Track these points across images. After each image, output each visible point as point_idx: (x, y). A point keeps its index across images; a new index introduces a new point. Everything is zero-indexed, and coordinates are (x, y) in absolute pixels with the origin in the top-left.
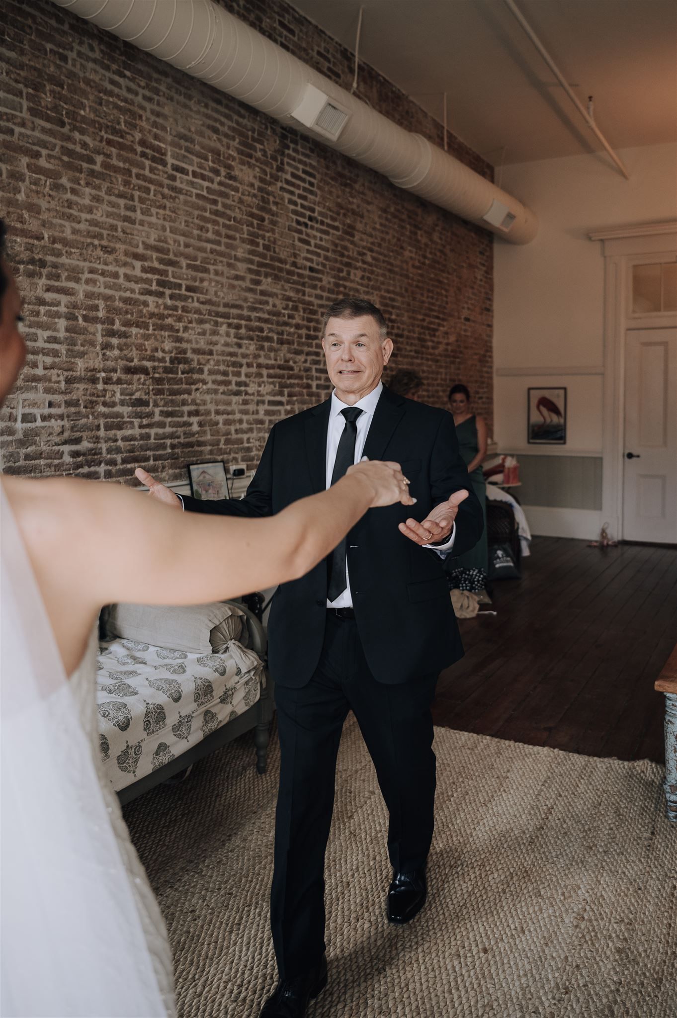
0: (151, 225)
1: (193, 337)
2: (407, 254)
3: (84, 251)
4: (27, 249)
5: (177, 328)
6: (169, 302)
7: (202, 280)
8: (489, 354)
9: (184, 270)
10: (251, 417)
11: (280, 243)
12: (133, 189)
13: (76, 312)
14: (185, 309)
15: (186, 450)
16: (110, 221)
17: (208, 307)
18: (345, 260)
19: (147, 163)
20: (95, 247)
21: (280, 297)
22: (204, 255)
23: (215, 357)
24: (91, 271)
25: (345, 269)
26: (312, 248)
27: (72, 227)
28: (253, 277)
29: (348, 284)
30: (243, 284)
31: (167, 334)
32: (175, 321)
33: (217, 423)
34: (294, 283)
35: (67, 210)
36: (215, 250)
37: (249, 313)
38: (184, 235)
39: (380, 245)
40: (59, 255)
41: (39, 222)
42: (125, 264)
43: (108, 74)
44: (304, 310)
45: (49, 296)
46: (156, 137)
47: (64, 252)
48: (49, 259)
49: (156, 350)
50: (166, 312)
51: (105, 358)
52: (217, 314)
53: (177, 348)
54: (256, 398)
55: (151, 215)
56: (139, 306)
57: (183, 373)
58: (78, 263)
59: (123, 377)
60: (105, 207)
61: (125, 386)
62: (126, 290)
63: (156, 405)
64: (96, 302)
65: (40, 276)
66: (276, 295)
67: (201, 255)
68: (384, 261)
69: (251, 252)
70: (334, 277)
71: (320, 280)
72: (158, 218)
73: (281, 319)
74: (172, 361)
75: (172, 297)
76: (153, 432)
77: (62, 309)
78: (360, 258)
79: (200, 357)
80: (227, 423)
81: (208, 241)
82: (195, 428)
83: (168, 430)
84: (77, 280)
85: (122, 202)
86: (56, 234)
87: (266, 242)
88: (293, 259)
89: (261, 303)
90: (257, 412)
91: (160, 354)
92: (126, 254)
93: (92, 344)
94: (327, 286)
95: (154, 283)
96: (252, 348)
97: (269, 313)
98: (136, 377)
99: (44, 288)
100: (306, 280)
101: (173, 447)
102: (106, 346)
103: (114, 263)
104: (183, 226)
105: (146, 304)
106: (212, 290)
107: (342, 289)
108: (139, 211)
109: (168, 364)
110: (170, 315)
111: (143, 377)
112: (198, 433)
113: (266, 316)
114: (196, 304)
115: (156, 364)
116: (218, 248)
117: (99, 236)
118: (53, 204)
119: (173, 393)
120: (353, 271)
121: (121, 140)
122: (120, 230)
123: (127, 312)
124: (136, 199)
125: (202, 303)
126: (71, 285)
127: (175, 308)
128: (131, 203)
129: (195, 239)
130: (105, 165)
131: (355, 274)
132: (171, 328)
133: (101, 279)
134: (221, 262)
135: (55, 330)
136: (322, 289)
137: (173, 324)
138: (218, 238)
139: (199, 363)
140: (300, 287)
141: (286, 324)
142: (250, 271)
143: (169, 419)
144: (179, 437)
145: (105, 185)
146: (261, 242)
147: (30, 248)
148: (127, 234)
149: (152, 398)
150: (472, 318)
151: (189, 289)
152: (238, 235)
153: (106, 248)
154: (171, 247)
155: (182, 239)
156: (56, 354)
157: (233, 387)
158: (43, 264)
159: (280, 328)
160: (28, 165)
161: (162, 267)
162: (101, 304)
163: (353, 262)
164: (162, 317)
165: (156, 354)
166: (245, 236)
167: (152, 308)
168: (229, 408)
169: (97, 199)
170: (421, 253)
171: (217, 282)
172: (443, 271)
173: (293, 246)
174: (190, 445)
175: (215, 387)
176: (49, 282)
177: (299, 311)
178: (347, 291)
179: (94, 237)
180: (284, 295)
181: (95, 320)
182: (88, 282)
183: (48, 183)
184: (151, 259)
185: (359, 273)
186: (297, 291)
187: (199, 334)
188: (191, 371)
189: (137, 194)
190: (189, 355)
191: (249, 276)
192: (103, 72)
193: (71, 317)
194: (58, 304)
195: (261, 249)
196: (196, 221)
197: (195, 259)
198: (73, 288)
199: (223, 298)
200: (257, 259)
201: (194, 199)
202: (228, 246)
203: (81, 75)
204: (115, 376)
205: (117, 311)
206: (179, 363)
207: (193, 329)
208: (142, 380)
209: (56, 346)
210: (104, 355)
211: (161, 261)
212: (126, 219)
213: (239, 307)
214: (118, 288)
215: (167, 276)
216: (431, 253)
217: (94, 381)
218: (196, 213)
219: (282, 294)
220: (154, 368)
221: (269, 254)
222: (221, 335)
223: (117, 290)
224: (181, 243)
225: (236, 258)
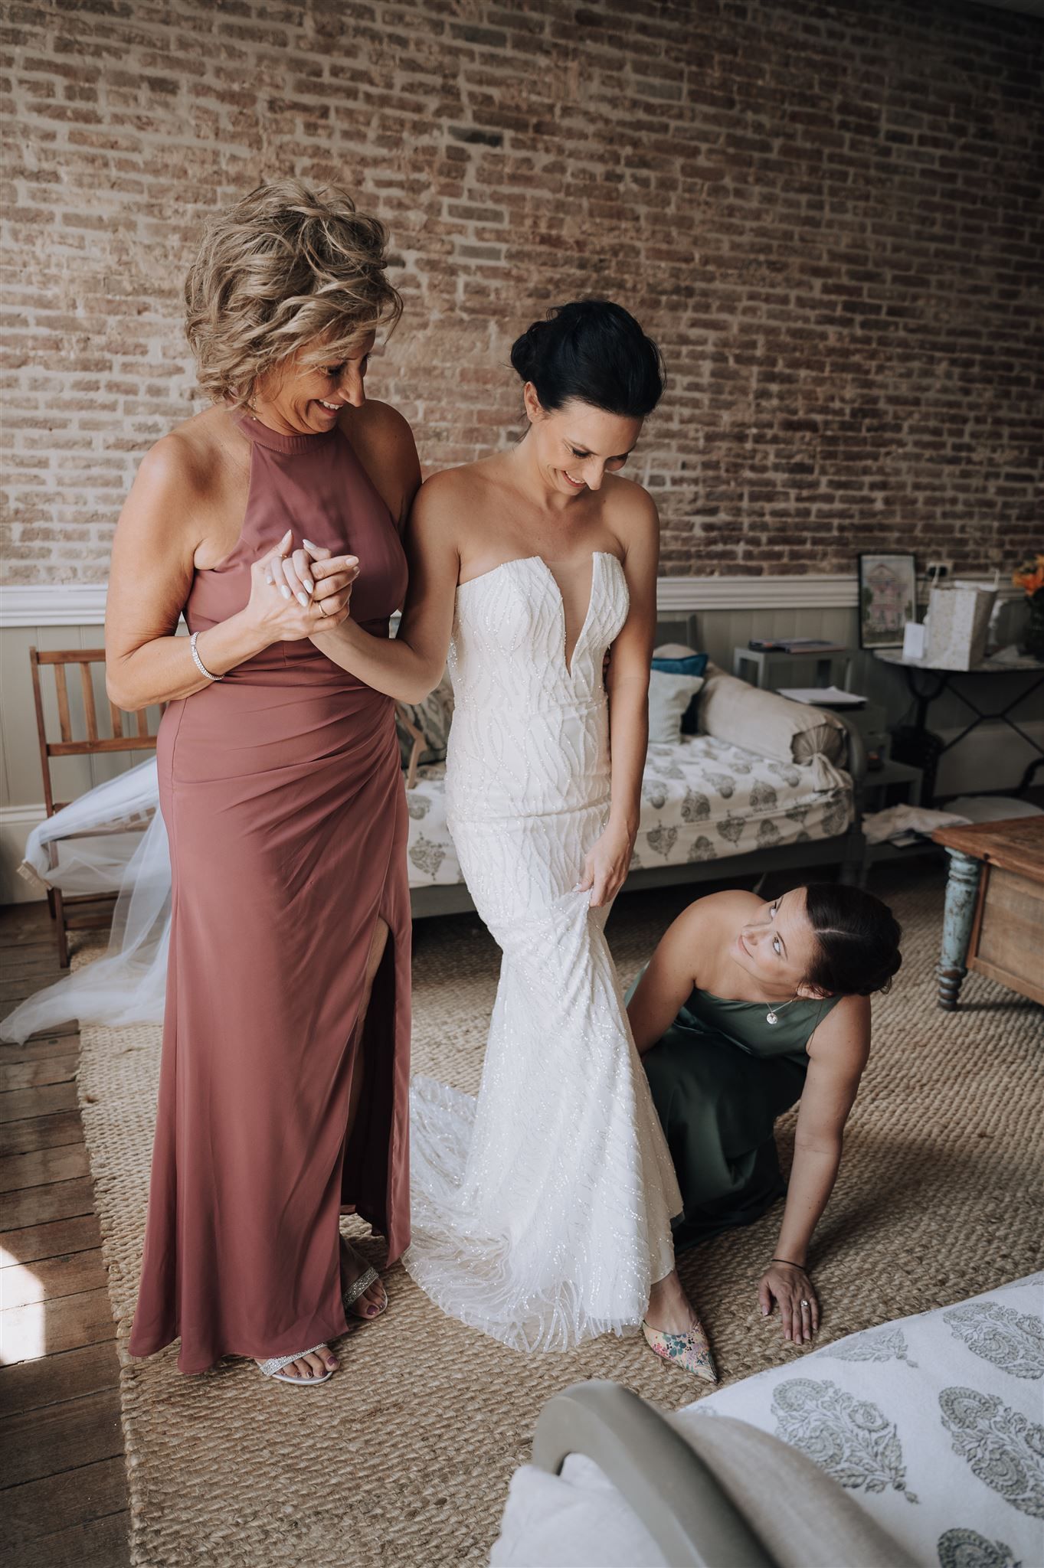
0: (843, 225)
1: (890, 381)
3: (745, 271)
4: (672, 275)
5: (866, 367)
6: (859, 332)
7: (915, 298)
9: (888, 285)
10: (972, 497)
12: (823, 178)
13: (727, 351)
14: (882, 342)
15: (861, 535)
16: (785, 226)
17: (919, 336)
19: (848, 136)
20: (759, 264)
22: (923, 260)
23: (923, 409)
24: (752, 297)
27: (732, 241)
28: (1006, 286)
30: (985, 299)
31: (849, 376)
32: (866, 358)
33: (914, 502)
35: (727, 220)
36: (944, 251)
37: (992, 343)
38: (894, 234)
40: (711, 279)
41: (690, 239)
42: (800, 284)
43: (801, 19)
45: (695, 333)
46: (867, 95)
47: (718, 275)
48: (700, 285)
49: (832, 398)
50: (852, 347)
51: (759, 409)
52: (935, 346)
53: (862, 396)
54: (984, 469)
55: (846, 211)
56: (814, 339)
57: (869, 430)
58: (735, 287)
59: (781, 434)
60: (781, 209)
61: (782, 446)
62: (797, 318)
63: (823, 472)
64: (754, 337)
65: (685, 307)
67: (917, 261)
69: (1005, 249)
72: (856, 214)
74: (854, 413)
75: (864, 325)
76: (815, 507)
77: (710, 348)
79: (899, 408)
80: (929, 501)
81: (933, 238)
82: (879, 506)
83: (837, 506)
84: (732, 310)
85: (804, 198)
86: (710, 252)
89: (1013, 325)
90: (985, 489)
91: (837, 405)
92: (803, 269)
93: (744, 391)
95: (839, 308)
96: (989, 395)
97: (1027, 341)
98: (799, 434)
99: (690, 323)
101: (841, 528)
102: (763, 394)
103: (785, 284)
104: (894, 221)
105: (823, 336)
106: (931, 312)
108: (827, 208)
109: (847, 418)
110: (857, 351)
111: (808, 435)
112: (882, 512)
114: (902, 334)
115: (830, 417)
116: (948, 247)
117: (767, 250)
118: (710, 214)
119: (850, 457)
121: (810, 110)
122: (796, 237)
123: (795, 349)
124: (826, 190)
125: (912, 331)
126: (724, 316)
127: (867, 340)
128: (817, 198)
129: (911, 238)
130: (786, 151)
132: (857, 368)
133: (764, 306)
134: (951, 268)
135: (699, 375)
137: (862, 362)
138: (949, 233)
139: (896, 416)
142: (1001, 278)
143: (840, 492)
144: (851, 517)
145: (781, 178)
146: (1028, 230)
147: (676, 274)
148: (808, 242)
149: (819, 462)
151: (892, 312)
152: (986, 225)
153: (774, 263)
154: (871, 254)
155: (889, 240)
156: (696, 404)
157: (948, 452)
158: (689, 292)
160: (683, 168)
161: (854, 283)
162: (761, 339)
164: (846, 353)
165: (831, 405)
166: (1000, 224)
167: (832, 341)
168: (936, 482)
169: (769, 199)
171: (940, 299)
174: (868, 528)
175: (917, 450)
176: (696, 315)
179: (761, 250)
181: (751, 361)
182: (746, 311)
183: (706, 188)
184: (839, 273)
187: (901, 376)
188: (883, 427)
189: (827, 183)
190: (882, 405)
191: (998, 286)
192: (795, 17)
193: (720, 358)
194: (704, 342)
195: (1026, 242)
196: (916, 211)
197: (908, 268)
198: (725, 322)
199: (948, 322)
200: (1015, 258)
201: (917, 178)
202: (966, 243)
203: (763, 29)
204: (769, 433)
205: (782, 348)
206: (865, 416)
207: (891, 368)
208: (807, 439)
209: (697, 395)
210: (758, 405)
211: (853, 275)
212: (808, 221)
213: (976, 334)
214: (786, 316)
215: (861, 296)
217: (741, 438)
218: (918, 198)
220: (827, 423)
221: (1040, 248)
222: (938, 377)
223: (783, 320)
224: (889, 247)
225: (979, 261)
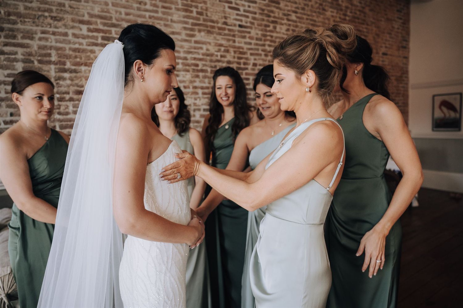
2: (329, 14)
3: (36, 20)
8: (404, 75)
11: (211, 10)
13: (32, 58)
18: (272, 19)
20: (46, 17)
21: (213, 44)
24: (43, 32)
25: (272, 25)
26: (242, 12)
27: (24, 5)
28: (188, 32)
29: (275, 35)
34: (225, 35)
36: (153, 17)
37: (186, 55)
38: (125, 7)
39: (303, 9)
40: (15, 23)
42: (73, 27)
44: (235, 52)
45: (7, 49)
47: (19, 21)
48: (6, 26)
56: (87, 53)
58: (31, 28)
62: (75, 43)
64: (49, 51)
66: (210, 43)
68: (307, 19)
69: (185, 17)
70: (262, 30)
71: (249, 33)
73: (214, 58)
78: (285, 17)
84: (32, 39)
87: (199, 10)
88: (224, 20)
89: (195, 48)
92: (73, 20)
94: (255, 36)
97: (203, 54)
99: (2, 44)
100: (236, 33)
103: (63, 27)
107: (269, 38)
113: (201, 56)
116: (155, 15)
117: (49, 11)
120: (278, 27)
122: (67, 6)
126: (26, 41)
129: (134, 9)
131: (281, 28)
133: (53, 37)
136: (251, 38)
138: (155, 9)
140: (231, 38)
141: (218, 61)
142: (185, 28)
146: (195, 10)
148: (74, 8)
150: (389, 53)
152: (173, 6)
153: (55, 17)
154: (112, 15)
155: (123, 10)
159: (213, 64)
161: (106, 28)
162: (53, 53)
163: (279, 21)
170: (342, 13)
172: (363, 24)
173: (224, 12)
176: (7, 40)
177: (231, 53)
178: (274, 39)
179: (45, 11)
180: (216, 43)
182: (40, 39)
184: (96, 23)
185: (284, 28)
186: (229, 40)
191: (184, 32)
194: (16, 53)
195: (194, 14)
198: (27, 44)
200: (191, 21)
211: (105, 24)
214: (68, 42)
215: (111, 33)
216: (351, 12)
219: (214, 42)
221: (201, 17)
223: (66, 44)
224: (123, 13)
225: (172, 21)
